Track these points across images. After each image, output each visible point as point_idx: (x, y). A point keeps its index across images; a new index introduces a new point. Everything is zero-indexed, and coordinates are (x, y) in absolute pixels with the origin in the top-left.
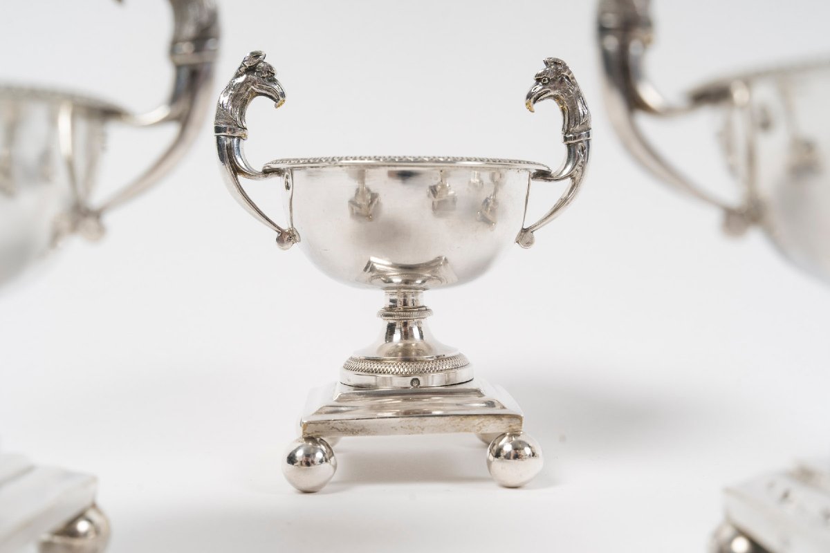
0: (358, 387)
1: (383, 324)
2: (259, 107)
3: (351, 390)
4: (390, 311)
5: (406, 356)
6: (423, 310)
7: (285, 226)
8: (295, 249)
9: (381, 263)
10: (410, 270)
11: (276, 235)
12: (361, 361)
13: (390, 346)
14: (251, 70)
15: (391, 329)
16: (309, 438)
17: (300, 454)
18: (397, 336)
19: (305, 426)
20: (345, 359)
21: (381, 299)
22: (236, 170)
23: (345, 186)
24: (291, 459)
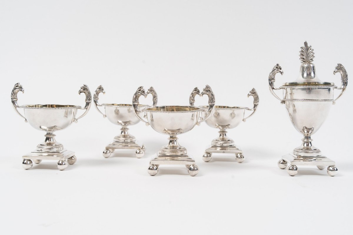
0: (116, 141)
1: (121, 131)
2: (101, 94)
3: (115, 142)
4: (122, 129)
5: (124, 136)
6: (127, 129)
7: (105, 114)
8: (106, 118)
9: (120, 122)
10: (126, 123)
11: (103, 115)
12: (116, 137)
13: (122, 135)
14: (99, 88)
15: (122, 132)
16: (107, 149)
17: (105, 152)
18: (123, 133)
19: (106, 147)
20: (114, 137)
21: (121, 127)
22: (97, 105)
23: (113, 108)
24: (104, 152)
